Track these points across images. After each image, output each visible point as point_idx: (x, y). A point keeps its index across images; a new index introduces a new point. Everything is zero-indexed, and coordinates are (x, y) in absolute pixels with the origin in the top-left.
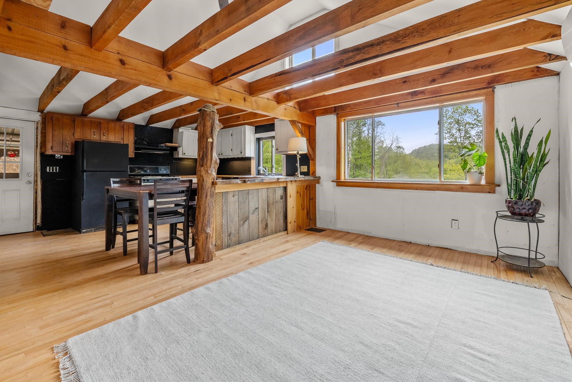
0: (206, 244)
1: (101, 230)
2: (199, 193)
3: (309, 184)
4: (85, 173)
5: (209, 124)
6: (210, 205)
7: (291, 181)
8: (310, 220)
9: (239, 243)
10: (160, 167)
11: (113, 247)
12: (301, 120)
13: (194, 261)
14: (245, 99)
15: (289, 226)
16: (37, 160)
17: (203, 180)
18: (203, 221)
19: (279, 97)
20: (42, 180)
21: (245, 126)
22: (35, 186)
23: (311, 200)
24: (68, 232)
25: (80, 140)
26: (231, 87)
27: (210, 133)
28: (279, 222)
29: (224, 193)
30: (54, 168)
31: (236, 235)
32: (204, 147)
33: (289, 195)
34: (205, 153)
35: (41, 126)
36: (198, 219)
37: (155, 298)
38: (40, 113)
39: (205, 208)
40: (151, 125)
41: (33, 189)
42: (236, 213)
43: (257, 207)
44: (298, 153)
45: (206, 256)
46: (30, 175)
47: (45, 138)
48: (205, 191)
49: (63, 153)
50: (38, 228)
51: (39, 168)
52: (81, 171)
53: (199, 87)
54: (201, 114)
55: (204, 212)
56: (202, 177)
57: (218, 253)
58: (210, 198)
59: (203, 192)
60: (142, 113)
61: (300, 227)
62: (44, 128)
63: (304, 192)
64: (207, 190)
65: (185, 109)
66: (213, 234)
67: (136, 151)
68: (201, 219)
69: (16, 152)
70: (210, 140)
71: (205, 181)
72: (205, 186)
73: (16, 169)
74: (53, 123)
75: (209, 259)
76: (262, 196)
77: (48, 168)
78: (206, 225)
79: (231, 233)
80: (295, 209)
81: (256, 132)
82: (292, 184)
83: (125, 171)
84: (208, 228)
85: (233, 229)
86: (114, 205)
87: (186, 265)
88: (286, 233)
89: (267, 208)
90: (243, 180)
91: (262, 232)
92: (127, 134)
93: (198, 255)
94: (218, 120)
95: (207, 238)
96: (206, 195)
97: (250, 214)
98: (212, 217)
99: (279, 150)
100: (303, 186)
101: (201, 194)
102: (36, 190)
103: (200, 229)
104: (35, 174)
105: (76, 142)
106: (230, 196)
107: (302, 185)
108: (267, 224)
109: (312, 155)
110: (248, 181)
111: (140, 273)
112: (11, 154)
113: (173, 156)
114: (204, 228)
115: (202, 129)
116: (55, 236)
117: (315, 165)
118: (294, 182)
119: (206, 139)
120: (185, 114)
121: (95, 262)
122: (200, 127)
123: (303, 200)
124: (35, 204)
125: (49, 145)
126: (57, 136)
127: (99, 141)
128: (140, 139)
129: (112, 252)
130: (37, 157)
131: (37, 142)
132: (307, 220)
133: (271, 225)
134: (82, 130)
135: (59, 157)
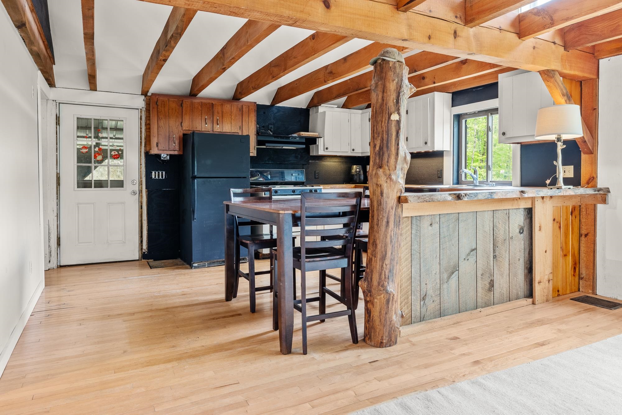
0: (386, 313)
1: (216, 265)
2: (373, 217)
3: (579, 204)
4: (196, 181)
5: (392, 86)
6: (394, 240)
7: (543, 198)
8: (580, 278)
9: (441, 314)
10: (286, 171)
11: (235, 296)
12: (566, 69)
13: (364, 340)
14: (455, 32)
15: (538, 289)
16: (142, 162)
17: (382, 194)
18: (382, 270)
19: (522, 23)
20: (147, 190)
21: (434, 94)
22: (140, 198)
23: (583, 238)
24: (177, 264)
25: (189, 132)
26: (430, 11)
27: (395, 103)
28: (516, 278)
29: (414, 219)
30: (160, 173)
31: (436, 299)
32: (383, 131)
33: (539, 225)
34: (385, 142)
35: (145, 115)
36: (371, 265)
37: (313, 407)
38: (143, 97)
39: (386, 246)
40: (277, 105)
41: (138, 203)
42: (435, 257)
43: (474, 247)
44: (559, 139)
45: (387, 334)
46: (134, 183)
47: (150, 132)
48: (384, 215)
49: (170, 151)
50: (144, 256)
51: (143, 173)
52: (192, 177)
53: (374, 18)
54: (378, 68)
55: (384, 253)
56: (379, 188)
57: (405, 331)
58: (394, 228)
59: (381, 217)
60: (269, 83)
61: (558, 291)
62: (148, 118)
63: (567, 219)
64: (389, 211)
65: (334, 72)
66: (397, 296)
67: (258, 146)
68: (378, 267)
69: (120, 152)
70: (395, 117)
71: (385, 195)
72: (385, 205)
73: (121, 175)
74: (158, 109)
75: (391, 340)
76: (483, 226)
77: (153, 173)
78: (387, 277)
79: (426, 295)
80: (549, 255)
81: (454, 103)
82: (543, 202)
83: (245, 178)
84: (390, 283)
85: (430, 288)
86: (235, 230)
87: (350, 345)
88: (531, 303)
89: (492, 249)
90: (455, 194)
91: (482, 298)
92: (247, 119)
93: (373, 331)
94: (407, 78)
95: (388, 301)
96: (388, 222)
97: (461, 260)
98: (397, 263)
99: (508, 135)
100: (567, 207)
101: (378, 219)
102: (141, 204)
103: (375, 283)
104: (140, 181)
105: (184, 135)
106: (425, 224)
107: (565, 204)
108: (492, 281)
109: (589, 141)
110: (466, 195)
111: (281, 351)
112: (115, 155)
113: (309, 153)
114: (383, 284)
115: (380, 97)
116: (163, 269)
117: (594, 163)
118: (548, 199)
119: (387, 115)
120: (334, 79)
121: (214, 319)
122: (375, 95)
123: (566, 237)
124: (140, 222)
125: (154, 141)
126: (163, 128)
127: (211, 132)
128: (263, 127)
129: (235, 303)
130: (142, 158)
131: (141, 137)
132: (573, 277)
133: (500, 284)
134: (191, 117)
135: (165, 158)
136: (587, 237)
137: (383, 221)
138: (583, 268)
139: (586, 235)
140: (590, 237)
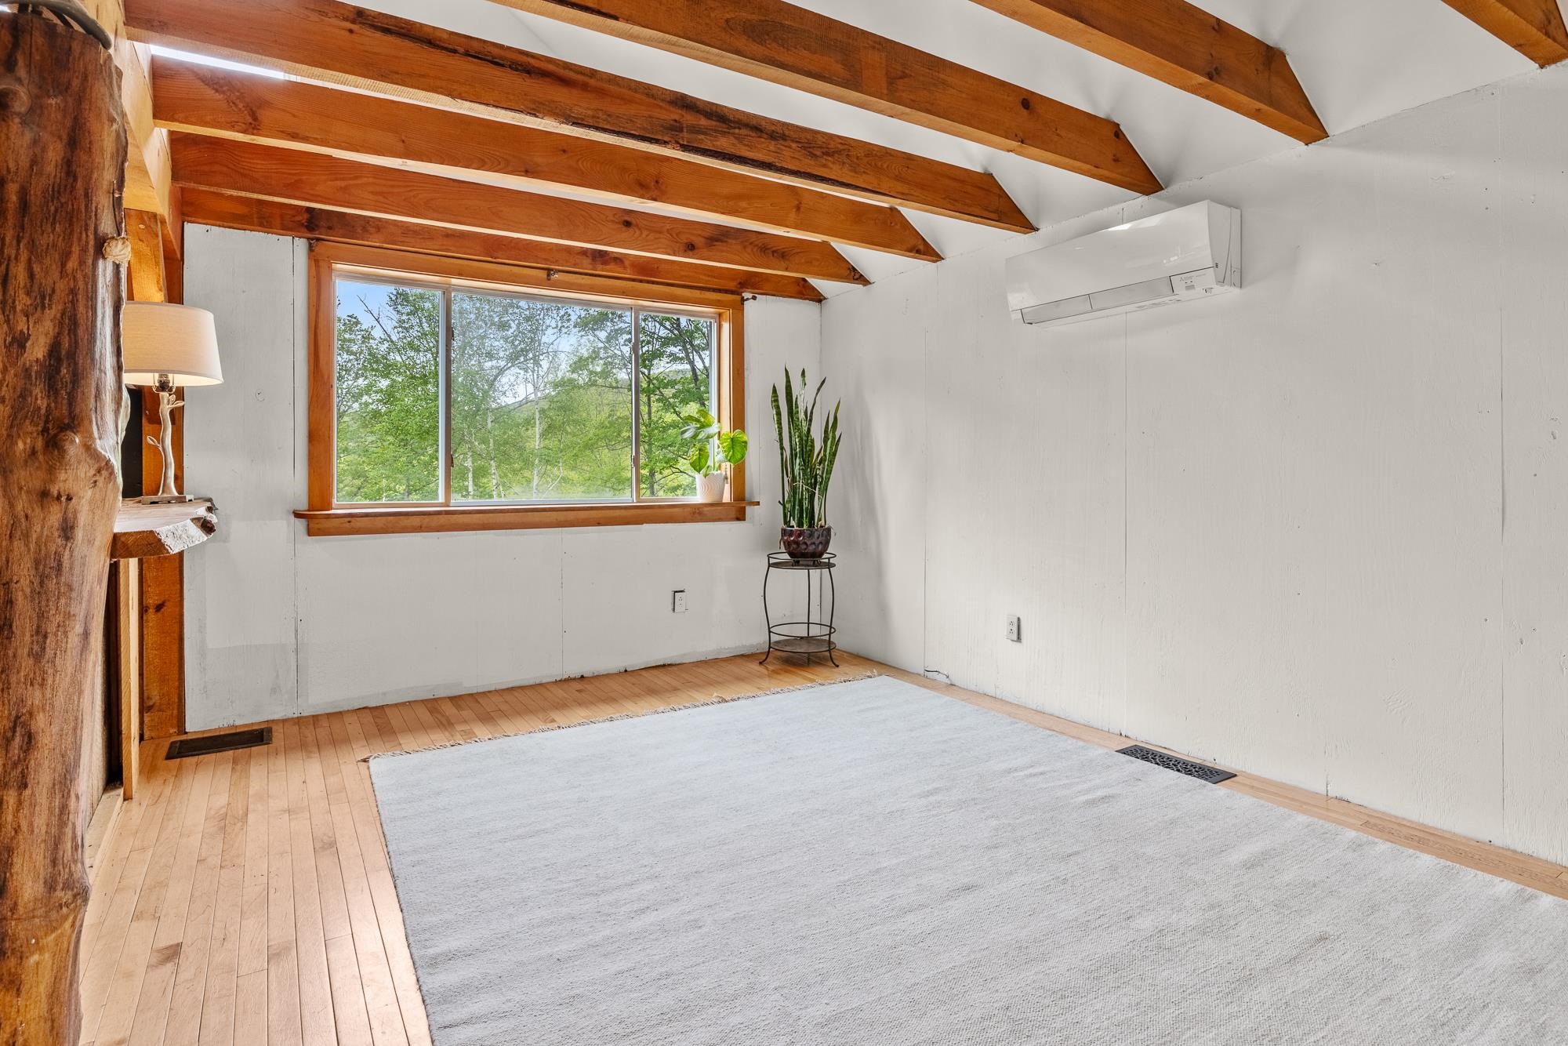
8: (147, 709)
23: (151, 616)
44: (164, 386)
136: (162, 610)
137: (70, 635)
138: (154, 682)
139: (159, 608)
140: (170, 610)
